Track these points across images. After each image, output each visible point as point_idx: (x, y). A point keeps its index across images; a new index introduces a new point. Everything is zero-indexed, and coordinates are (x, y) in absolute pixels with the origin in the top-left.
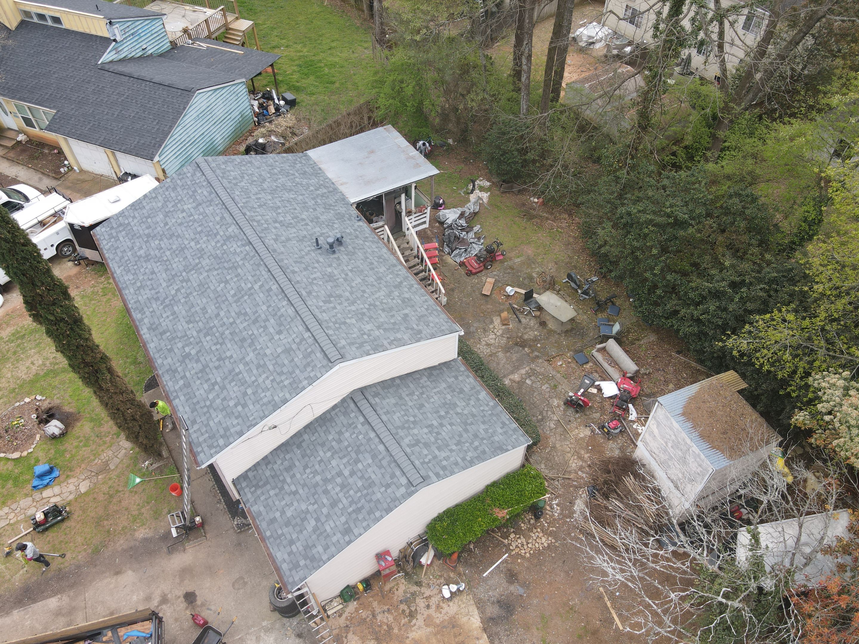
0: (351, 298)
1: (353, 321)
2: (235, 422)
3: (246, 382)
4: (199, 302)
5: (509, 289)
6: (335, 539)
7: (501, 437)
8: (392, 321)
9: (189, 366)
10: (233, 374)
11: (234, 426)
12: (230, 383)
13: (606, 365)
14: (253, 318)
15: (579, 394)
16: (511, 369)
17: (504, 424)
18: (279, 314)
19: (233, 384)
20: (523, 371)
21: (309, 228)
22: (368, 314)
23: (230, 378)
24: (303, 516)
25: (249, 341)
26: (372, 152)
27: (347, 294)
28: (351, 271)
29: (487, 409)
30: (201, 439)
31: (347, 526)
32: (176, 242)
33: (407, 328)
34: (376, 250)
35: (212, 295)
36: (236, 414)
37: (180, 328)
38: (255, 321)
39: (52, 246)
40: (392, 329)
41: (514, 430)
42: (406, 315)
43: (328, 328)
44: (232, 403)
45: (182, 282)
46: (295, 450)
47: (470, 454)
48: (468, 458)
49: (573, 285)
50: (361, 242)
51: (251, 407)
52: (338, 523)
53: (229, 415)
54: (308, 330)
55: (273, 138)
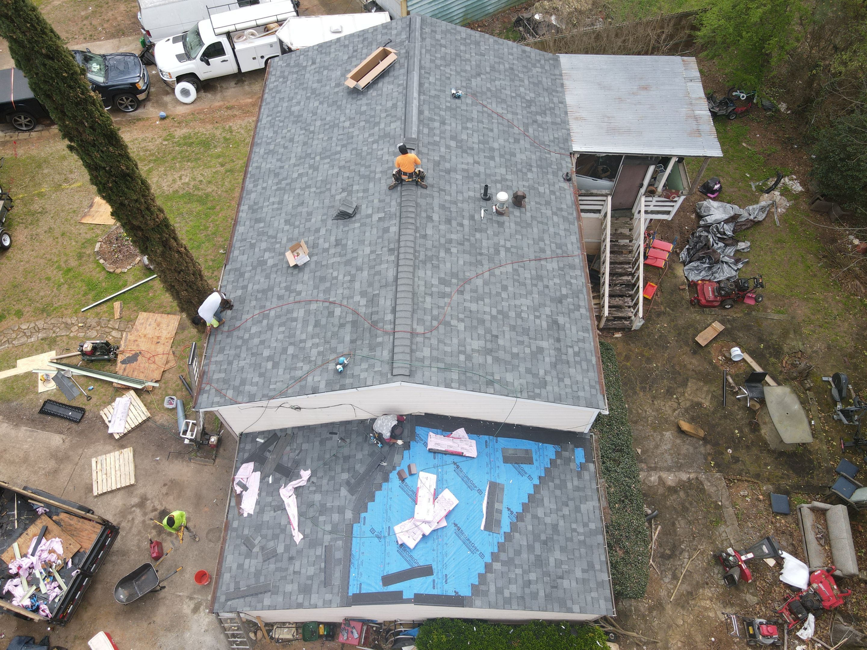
0: (480, 291)
1: (461, 326)
2: (256, 379)
3: (294, 336)
4: (311, 202)
5: (736, 352)
6: (289, 588)
7: (574, 584)
8: (515, 350)
9: (257, 278)
10: (289, 316)
11: (252, 384)
12: (280, 325)
13: (811, 536)
14: (349, 257)
15: (743, 558)
16: (670, 463)
17: (591, 566)
18: (377, 268)
19: (282, 329)
20: (684, 477)
21: (492, 164)
22: (488, 324)
23: (283, 319)
24: (278, 531)
25: (328, 284)
26: (645, 88)
27: (479, 282)
28: (507, 250)
29: (581, 530)
30: (216, 376)
31: (309, 582)
32: (333, 113)
33: (528, 371)
34: (562, 233)
35: (327, 201)
36: (263, 370)
37: (276, 224)
38: (348, 263)
39: (262, 57)
40: (506, 363)
41: (600, 584)
42: (540, 350)
43: (421, 321)
44: (266, 353)
45: (311, 167)
46: (317, 444)
47: (513, 588)
48: (507, 594)
49: (835, 392)
50: (549, 213)
51: (281, 371)
52: (303, 571)
53: (256, 366)
54: (394, 311)
55: (553, 19)
